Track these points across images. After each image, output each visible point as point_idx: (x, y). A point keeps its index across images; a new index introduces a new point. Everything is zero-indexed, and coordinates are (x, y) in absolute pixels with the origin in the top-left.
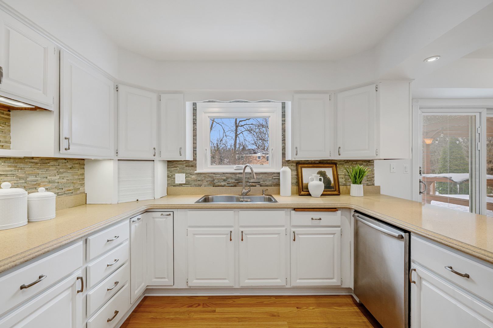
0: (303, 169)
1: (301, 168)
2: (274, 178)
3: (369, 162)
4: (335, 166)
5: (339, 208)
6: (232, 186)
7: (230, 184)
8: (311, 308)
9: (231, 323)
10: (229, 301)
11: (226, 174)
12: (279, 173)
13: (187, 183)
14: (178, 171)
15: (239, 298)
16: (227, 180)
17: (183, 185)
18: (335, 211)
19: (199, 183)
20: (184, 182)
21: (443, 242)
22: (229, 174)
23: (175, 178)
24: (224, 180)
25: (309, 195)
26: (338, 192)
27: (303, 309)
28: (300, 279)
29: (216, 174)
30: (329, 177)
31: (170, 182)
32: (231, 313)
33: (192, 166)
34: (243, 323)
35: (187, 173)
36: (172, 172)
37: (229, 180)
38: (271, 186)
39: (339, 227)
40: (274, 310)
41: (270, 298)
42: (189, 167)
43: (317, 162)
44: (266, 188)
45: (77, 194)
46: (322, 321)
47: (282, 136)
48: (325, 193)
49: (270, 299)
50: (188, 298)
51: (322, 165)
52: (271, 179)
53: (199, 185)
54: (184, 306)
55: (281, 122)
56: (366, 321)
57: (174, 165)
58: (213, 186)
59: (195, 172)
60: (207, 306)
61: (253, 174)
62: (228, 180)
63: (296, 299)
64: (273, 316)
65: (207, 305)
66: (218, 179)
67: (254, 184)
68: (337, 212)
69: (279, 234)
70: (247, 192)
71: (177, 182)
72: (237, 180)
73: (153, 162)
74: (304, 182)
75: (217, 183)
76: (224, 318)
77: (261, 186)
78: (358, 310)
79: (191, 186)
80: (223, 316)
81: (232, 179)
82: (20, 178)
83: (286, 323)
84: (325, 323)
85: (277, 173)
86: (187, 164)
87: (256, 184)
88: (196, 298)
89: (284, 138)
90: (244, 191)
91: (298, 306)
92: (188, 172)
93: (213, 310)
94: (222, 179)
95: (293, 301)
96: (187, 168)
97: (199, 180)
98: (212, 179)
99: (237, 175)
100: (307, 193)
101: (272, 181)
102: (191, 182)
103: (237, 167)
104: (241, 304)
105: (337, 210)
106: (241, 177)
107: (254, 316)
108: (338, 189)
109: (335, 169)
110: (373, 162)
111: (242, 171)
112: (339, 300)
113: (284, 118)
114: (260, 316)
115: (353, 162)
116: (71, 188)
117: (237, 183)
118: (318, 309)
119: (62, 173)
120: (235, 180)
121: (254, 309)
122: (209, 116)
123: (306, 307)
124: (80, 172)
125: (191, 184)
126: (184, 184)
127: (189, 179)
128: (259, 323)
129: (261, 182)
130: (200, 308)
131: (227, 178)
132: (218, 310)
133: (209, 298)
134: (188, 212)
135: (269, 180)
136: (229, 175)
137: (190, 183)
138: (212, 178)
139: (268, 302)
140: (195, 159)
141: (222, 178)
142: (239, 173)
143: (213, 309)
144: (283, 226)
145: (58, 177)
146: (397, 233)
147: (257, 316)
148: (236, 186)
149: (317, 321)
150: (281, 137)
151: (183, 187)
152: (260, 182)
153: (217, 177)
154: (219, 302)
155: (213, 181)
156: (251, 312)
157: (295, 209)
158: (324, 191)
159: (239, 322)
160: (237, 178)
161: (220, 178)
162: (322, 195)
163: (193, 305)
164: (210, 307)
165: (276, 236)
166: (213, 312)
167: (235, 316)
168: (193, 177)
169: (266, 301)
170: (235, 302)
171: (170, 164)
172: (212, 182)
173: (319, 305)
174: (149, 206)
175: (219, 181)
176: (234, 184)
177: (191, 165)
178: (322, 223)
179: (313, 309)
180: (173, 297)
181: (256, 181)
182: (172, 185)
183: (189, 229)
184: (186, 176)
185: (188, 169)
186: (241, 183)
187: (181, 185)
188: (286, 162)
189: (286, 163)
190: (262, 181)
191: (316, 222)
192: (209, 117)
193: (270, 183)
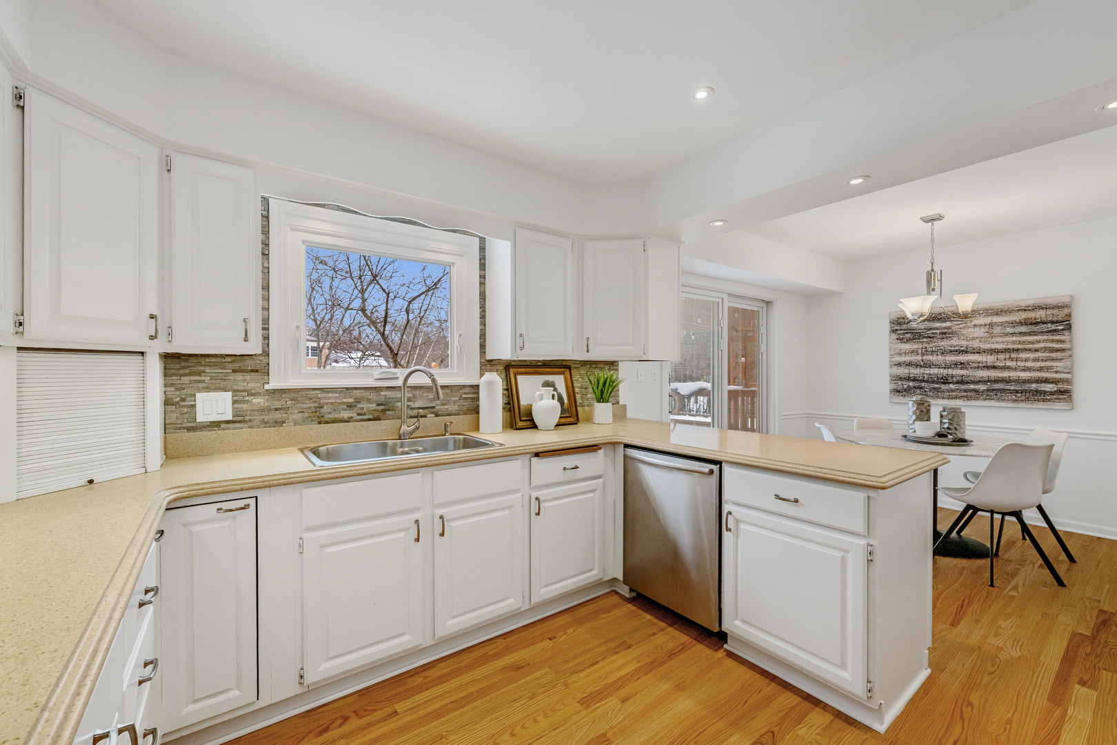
0: (519, 377)
1: (515, 375)
2: (464, 396)
3: (612, 364)
4: (568, 372)
5: (601, 444)
6: (369, 420)
7: (365, 414)
8: (571, 630)
9: (449, 716)
10: (414, 682)
11: (355, 391)
12: (477, 387)
13: (239, 419)
14: (205, 385)
15: (433, 667)
16: (355, 406)
17: (223, 426)
18: (595, 451)
19: (278, 416)
20: (230, 418)
21: (770, 466)
22: (363, 391)
23: (194, 406)
24: (350, 406)
25: (535, 427)
26: (576, 418)
27: (560, 638)
28: (546, 586)
29: (327, 392)
31: (172, 418)
32: (435, 700)
33: (252, 371)
34: (474, 705)
35: (235, 391)
36: (184, 389)
37: (361, 406)
38: (459, 414)
39: (599, 477)
40: (513, 660)
41: (495, 643)
42: (245, 374)
44: (447, 418)
46: (597, 643)
47: (480, 308)
48: (563, 420)
49: (494, 645)
50: (303, 717)
51: (549, 370)
52: (458, 398)
53: (276, 422)
54: (304, 737)
55: (477, 280)
56: (649, 618)
57: (189, 367)
58: (320, 423)
59: (267, 387)
60: (366, 713)
61: (437, 389)
62: (359, 406)
63: (539, 627)
64: (519, 668)
65: (366, 710)
66: (332, 403)
67: (422, 412)
68: (599, 451)
69: (510, 507)
70: (413, 432)
71: (202, 417)
72: (382, 405)
73: (139, 357)
74: (523, 403)
75: (330, 413)
76: (426, 715)
77: (437, 415)
78: (633, 608)
79: (249, 427)
80: (422, 713)
81: (370, 403)
83: (547, 669)
84: (603, 643)
85: (472, 386)
86: (236, 365)
87: (426, 411)
88: (324, 708)
89: (483, 313)
90: (404, 428)
91: (549, 636)
92: (242, 388)
93: (389, 713)
94: (343, 403)
95: (537, 631)
96: (239, 377)
97: (276, 409)
98: (316, 405)
99: (382, 393)
100: (528, 423)
101: (459, 403)
102: (250, 415)
103: (381, 373)
104: (445, 675)
105: (600, 448)
106: (391, 396)
107: (485, 685)
108: (575, 414)
109: (569, 377)
110: (618, 366)
111: (399, 383)
112: (599, 604)
113: (483, 272)
114: (496, 680)
115: (593, 364)
117: (382, 410)
118: (581, 629)
120: (378, 405)
121: (477, 673)
123: (563, 633)
125: (250, 421)
126: (227, 422)
127: (245, 406)
128: (503, 690)
129: (437, 407)
130: (353, 723)
131: (358, 401)
132: (400, 707)
133: (359, 696)
134: (305, 490)
135: (455, 402)
136: (361, 393)
137: (247, 418)
138: (314, 402)
139: (494, 651)
140: (266, 353)
141: (345, 400)
142: (387, 387)
143: (388, 710)
144: (517, 491)
146: (706, 467)
147: (490, 682)
148: (380, 420)
149: (590, 646)
150: (478, 311)
151: (223, 429)
152: (434, 407)
153: (329, 398)
154: (393, 692)
155: (317, 409)
156: (475, 680)
157: (537, 455)
158: (560, 417)
159: (462, 707)
160: (382, 399)
161: (339, 401)
162: (557, 425)
163: (331, 724)
164: (375, 710)
165: (506, 512)
166: (393, 715)
167: (445, 702)
168: (258, 401)
169: (489, 650)
170: (427, 677)
171: (174, 365)
172: (316, 412)
173: (580, 622)
174: (176, 490)
175: (335, 410)
176: (376, 414)
177: (250, 368)
178: (579, 474)
179: (575, 631)
180: (252, 734)
181: (425, 406)
182: (184, 428)
183: (307, 536)
184: (235, 398)
185: (241, 378)
186: (393, 410)
187: (215, 425)
188: (487, 363)
189: (488, 365)
190: (440, 405)
191: (570, 474)
192: (303, 241)
193: (456, 407)
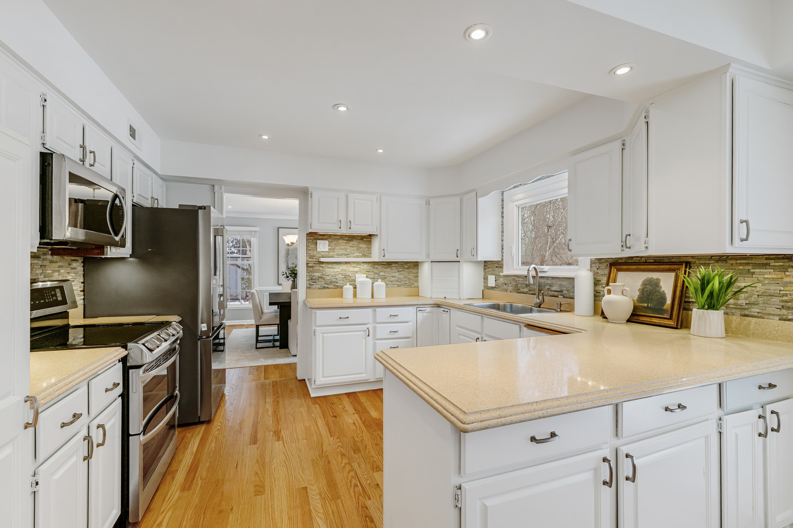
4: (682, 269)
7: (531, 291)
14: (490, 273)
17: (494, 289)
19: (506, 287)
20: (494, 285)
23: (488, 280)
30: (664, 291)
31: (484, 284)
35: (496, 275)
36: (486, 274)
43: (651, 261)
45: (412, 287)
51: (656, 267)
59: (501, 274)
66: (520, 283)
67: (556, 294)
70: (541, 303)
71: (489, 284)
73: (458, 263)
75: (520, 288)
82: (376, 273)
90: (537, 301)
94: (525, 283)
96: (497, 269)
97: (506, 284)
102: (499, 285)
108: (676, 317)
116: (407, 282)
119: (401, 271)
122: (516, 204)
124: (414, 271)
126: (494, 287)
127: (498, 281)
137: (499, 287)
140: (502, 259)
145: (397, 274)
152: (562, 291)
153: (520, 281)
157: (526, 325)
161: (523, 282)
168: (501, 280)
172: (515, 287)
174: (439, 301)
181: (558, 290)
184: (496, 278)
187: (492, 288)
189: (598, 262)
192: (516, 206)
